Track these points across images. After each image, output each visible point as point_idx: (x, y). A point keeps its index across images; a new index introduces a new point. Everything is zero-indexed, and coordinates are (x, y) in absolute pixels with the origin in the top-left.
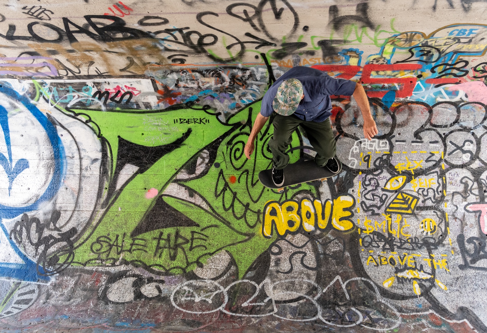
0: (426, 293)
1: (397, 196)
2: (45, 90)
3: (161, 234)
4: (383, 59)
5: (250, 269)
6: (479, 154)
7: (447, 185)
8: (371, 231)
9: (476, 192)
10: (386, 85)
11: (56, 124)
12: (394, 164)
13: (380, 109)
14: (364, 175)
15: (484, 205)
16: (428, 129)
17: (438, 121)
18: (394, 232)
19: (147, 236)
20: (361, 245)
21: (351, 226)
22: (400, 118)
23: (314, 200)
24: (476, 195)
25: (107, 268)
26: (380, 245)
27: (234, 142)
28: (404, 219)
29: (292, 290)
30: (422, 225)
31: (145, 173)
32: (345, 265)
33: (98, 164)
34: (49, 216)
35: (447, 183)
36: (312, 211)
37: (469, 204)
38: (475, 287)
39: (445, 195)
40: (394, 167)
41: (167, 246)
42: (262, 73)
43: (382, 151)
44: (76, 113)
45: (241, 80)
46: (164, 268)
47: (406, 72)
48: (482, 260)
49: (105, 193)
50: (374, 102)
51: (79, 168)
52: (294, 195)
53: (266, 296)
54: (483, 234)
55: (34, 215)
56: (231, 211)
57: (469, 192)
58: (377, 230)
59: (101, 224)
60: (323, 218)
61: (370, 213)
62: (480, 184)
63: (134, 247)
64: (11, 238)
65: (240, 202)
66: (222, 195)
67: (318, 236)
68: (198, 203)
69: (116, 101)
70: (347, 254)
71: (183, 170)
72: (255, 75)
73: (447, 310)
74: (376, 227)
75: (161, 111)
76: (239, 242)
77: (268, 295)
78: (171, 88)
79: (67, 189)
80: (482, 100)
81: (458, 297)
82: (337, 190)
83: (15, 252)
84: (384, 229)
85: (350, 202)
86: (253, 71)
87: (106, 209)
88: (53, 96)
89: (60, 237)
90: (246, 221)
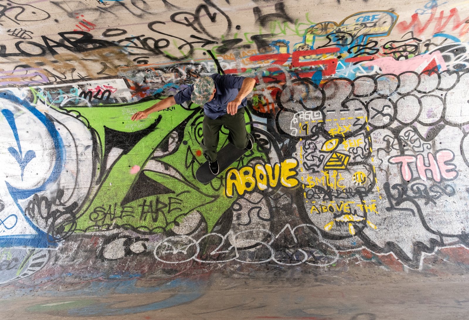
0: (359, 232)
1: (332, 156)
2: (40, 94)
3: (145, 201)
4: (307, 46)
5: (217, 224)
6: (396, 116)
7: (373, 143)
8: (313, 186)
9: (397, 147)
10: (313, 67)
11: (53, 121)
12: (327, 130)
13: (311, 87)
14: (304, 141)
15: (405, 157)
16: (353, 99)
17: (360, 92)
18: (331, 185)
19: (134, 204)
20: (305, 197)
21: (297, 182)
22: (328, 92)
23: (265, 164)
24: (397, 150)
25: (103, 233)
26: (320, 196)
27: (197, 123)
28: (339, 174)
29: (251, 239)
30: (354, 178)
31: (128, 154)
32: (293, 215)
33: (90, 150)
34: (55, 195)
35: (373, 141)
36: (264, 173)
37: (392, 157)
38: (400, 225)
39: (372, 151)
40: (328, 132)
41: (150, 211)
42: (211, 66)
43: (316, 120)
44: (68, 110)
45: (195, 73)
46: (148, 229)
47: (328, 55)
48: (405, 202)
49: (98, 172)
50: (306, 81)
51: (76, 154)
52: (249, 162)
53: (230, 245)
54: (405, 181)
55: (43, 195)
57: (391, 148)
58: (317, 185)
59: (96, 197)
60: (274, 178)
61: (311, 171)
62: (399, 140)
63: (124, 214)
64: (26, 215)
66: (191, 166)
67: (270, 193)
68: (173, 174)
69: (98, 98)
70: (294, 206)
71: (158, 149)
72: (206, 68)
73: (377, 245)
74: (316, 182)
75: (136, 103)
76: (207, 203)
77: (232, 244)
78: (140, 84)
79: (67, 171)
80: (394, 71)
81: (385, 234)
82: (283, 155)
83: (29, 225)
84: (324, 183)
85: (294, 164)
86: (204, 65)
87: (100, 185)
88: (48, 99)
89: (64, 210)
90: (212, 185)
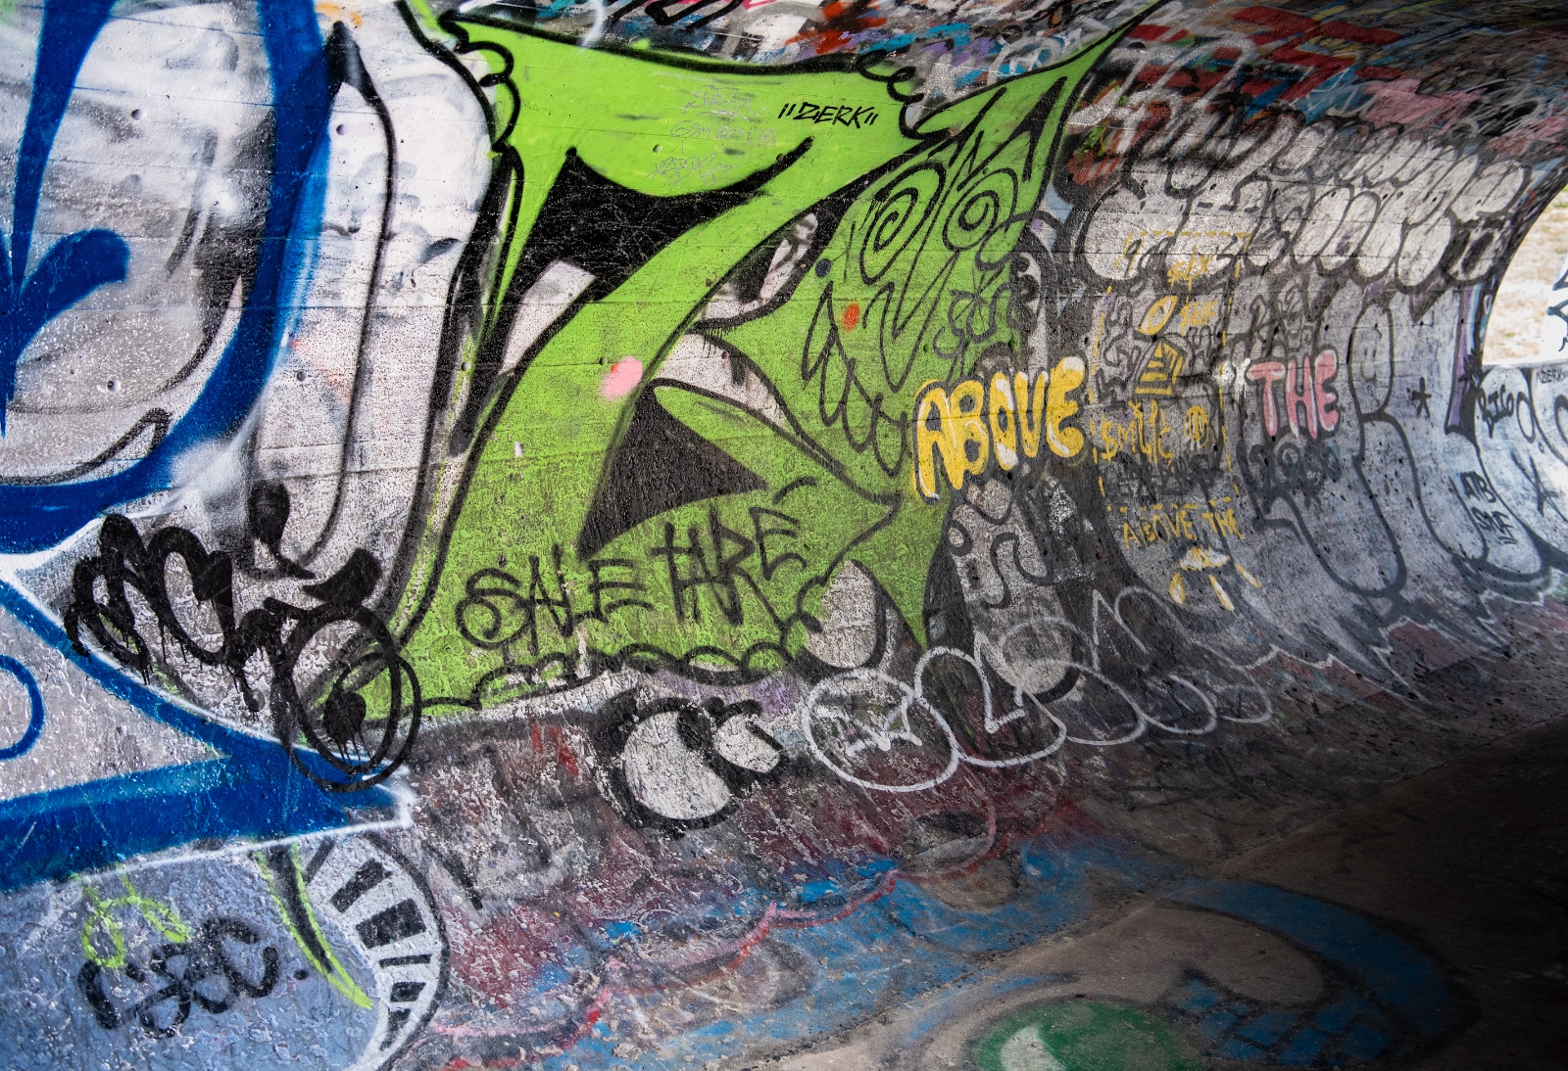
1: (1155, 350)
3: (670, 530)
7: (1231, 318)
8: (1114, 453)
9: (1265, 332)
11: (345, 75)
12: (1169, 266)
14: (1112, 297)
15: (1271, 364)
18: (1148, 450)
19: (635, 543)
20: (1103, 494)
21: (1081, 441)
23: (1016, 371)
24: (1264, 341)
26: (1131, 488)
28: (1162, 411)
30: (1187, 426)
31: (610, 298)
33: (449, 261)
34: (240, 514)
35: (1232, 312)
36: (1010, 407)
37: (1252, 364)
39: (1224, 343)
40: (1167, 272)
41: (700, 574)
46: (728, 656)
49: (461, 386)
51: (366, 277)
52: (979, 361)
54: (1268, 436)
56: (838, 425)
57: (1256, 333)
58: (1122, 449)
59: (460, 522)
60: (1031, 424)
61: (1109, 401)
62: (1274, 313)
63: (606, 599)
64: (83, 651)
65: (862, 391)
66: (819, 372)
67: (1025, 479)
68: (756, 405)
70: (1088, 524)
74: (1120, 441)
76: (877, 527)
79: (300, 376)
82: (1059, 340)
83: (140, 710)
85: (1078, 374)
87: (468, 453)
89: (314, 603)
90: (877, 454)
